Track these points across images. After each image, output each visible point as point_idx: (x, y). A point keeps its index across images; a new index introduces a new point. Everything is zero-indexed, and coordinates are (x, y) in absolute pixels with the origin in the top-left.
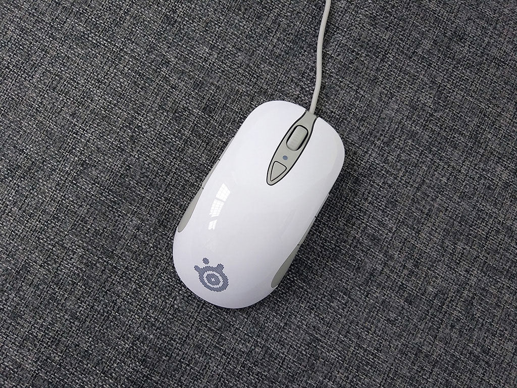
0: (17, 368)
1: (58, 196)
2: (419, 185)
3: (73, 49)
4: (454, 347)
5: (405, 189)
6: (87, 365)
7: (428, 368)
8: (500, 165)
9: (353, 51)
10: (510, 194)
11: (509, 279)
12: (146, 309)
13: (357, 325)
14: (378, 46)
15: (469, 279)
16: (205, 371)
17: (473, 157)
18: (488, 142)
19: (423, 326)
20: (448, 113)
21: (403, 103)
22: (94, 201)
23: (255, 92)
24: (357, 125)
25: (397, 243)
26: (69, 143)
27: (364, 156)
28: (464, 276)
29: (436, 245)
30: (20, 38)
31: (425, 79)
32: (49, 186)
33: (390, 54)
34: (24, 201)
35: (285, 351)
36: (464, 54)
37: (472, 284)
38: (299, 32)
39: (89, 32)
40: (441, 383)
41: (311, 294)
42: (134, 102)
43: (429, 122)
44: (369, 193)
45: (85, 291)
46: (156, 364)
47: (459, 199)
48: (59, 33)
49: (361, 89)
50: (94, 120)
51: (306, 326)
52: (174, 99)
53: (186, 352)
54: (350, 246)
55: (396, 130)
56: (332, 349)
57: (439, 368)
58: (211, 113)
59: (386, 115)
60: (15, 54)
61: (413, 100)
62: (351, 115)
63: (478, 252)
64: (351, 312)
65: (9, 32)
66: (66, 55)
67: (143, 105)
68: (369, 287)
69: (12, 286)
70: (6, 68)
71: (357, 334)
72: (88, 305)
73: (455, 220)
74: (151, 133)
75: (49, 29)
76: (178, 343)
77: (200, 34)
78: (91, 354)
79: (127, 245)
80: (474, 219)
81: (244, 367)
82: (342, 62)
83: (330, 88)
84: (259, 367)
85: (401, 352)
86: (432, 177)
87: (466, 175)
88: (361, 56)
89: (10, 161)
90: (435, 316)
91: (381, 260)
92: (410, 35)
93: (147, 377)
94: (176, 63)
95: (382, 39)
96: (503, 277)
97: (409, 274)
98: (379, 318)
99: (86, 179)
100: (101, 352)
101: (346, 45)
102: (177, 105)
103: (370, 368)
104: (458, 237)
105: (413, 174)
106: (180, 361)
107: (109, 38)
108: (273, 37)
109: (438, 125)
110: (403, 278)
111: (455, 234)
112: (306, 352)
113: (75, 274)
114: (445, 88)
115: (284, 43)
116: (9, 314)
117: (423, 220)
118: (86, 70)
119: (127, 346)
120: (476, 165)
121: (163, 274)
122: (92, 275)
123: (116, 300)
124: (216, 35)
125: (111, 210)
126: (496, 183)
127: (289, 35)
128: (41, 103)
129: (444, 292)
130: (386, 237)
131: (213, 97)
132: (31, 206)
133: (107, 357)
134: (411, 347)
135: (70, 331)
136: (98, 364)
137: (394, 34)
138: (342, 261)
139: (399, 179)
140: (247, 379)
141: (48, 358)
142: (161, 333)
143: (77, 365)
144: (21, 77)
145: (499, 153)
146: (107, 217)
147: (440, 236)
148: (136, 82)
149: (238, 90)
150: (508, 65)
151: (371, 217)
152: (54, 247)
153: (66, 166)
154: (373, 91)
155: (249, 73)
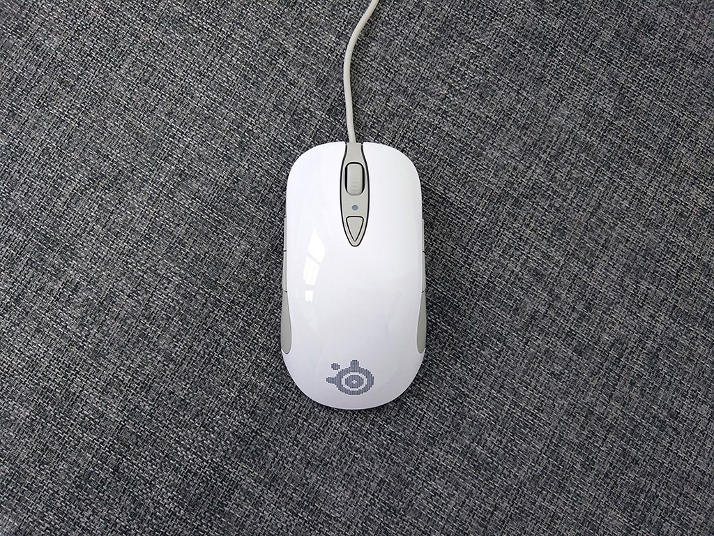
0: (99, 418)
1: (150, 212)
2: (594, 209)
3: (169, 34)
4: (634, 409)
5: (576, 213)
6: (184, 417)
7: (601, 433)
8: (695, 188)
9: (515, 42)
10: (708, 224)
11: (705, 328)
12: (255, 352)
13: (513, 379)
14: (545, 36)
15: (654, 326)
16: (326, 428)
17: (663, 176)
18: (681, 159)
19: (595, 381)
20: (632, 122)
21: (576, 108)
22: (194, 219)
23: (392, 91)
24: (518, 134)
25: (565, 280)
26: (164, 148)
27: (526, 173)
28: (648, 323)
29: (613, 284)
30: (105, 19)
31: (605, 78)
32: (140, 200)
33: (561, 47)
34: (109, 218)
35: (424, 407)
36: (654, 48)
37: (658, 332)
38: (447, 18)
39: (189, 13)
40: (617, 453)
41: (457, 339)
42: (244, 100)
43: (608, 132)
44: (532, 218)
45: (182, 328)
46: (267, 417)
47: (644, 227)
48: (153, 14)
49: (524, 89)
50: (194, 121)
51: (450, 377)
52: (292, 98)
53: (303, 405)
54: (507, 282)
55: (567, 142)
56: (481, 407)
57: (615, 434)
58: (337, 115)
59: (554, 122)
60: (98, 39)
61: (588, 104)
62: (511, 122)
63: (666, 293)
64: (506, 362)
65: (91, 12)
66: (161, 41)
67: (255, 104)
68: (530, 333)
69: (94, 320)
70: (88, 55)
71: (514, 390)
72: (186, 344)
73: (637, 254)
74: (264, 139)
75: (140, 8)
76: (293, 393)
77: (325, 19)
78: (188, 403)
79: (233, 274)
80: (661, 253)
81: (373, 425)
82: (501, 55)
83: (486, 87)
84: (392, 426)
85: (567, 412)
86: (610, 200)
87: (653, 199)
88: (524, 49)
89: (92, 168)
90: (611, 371)
91: (544, 300)
92: (586, 23)
93: (256, 432)
94: (296, 53)
95: (550, 28)
96: (697, 325)
97: (580, 318)
98: (541, 370)
99: (185, 193)
100: (200, 401)
101: (506, 34)
102: (296, 105)
103: (529, 432)
104: (641, 274)
105: (586, 195)
106: (296, 415)
107: (214, 21)
108: (415, 23)
109: (619, 135)
110: (572, 323)
111: (638, 271)
112: (450, 410)
113: (170, 306)
114: (628, 91)
115: (428, 32)
116: (90, 353)
117: (597, 253)
118: (185, 60)
119: (233, 395)
120: (666, 186)
121: (277, 310)
122: (191, 308)
123: (219, 340)
124: (345, 21)
125: (214, 231)
126: (691, 209)
127: (435, 21)
128: (130, 99)
129: (623, 341)
130: (551, 273)
131: (340, 96)
132: (117, 223)
133: (208, 407)
134: (579, 407)
135: (164, 375)
136: (197, 416)
137: (566, 22)
138: (496, 301)
139: (569, 201)
140: (378, 440)
141: (137, 407)
142: (273, 381)
143: (171, 416)
144: (106, 66)
145: (695, 172)
146: (210, 239)
147: (619, 272)
148: (246, 76)
149: (370, 88)
150: (708, 63)
151: (533, 247)
152: (145, 273)
153: (161, 177)
154: (538, 92)
155: (385, 68)
